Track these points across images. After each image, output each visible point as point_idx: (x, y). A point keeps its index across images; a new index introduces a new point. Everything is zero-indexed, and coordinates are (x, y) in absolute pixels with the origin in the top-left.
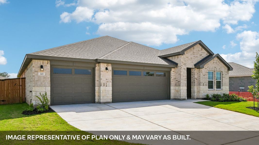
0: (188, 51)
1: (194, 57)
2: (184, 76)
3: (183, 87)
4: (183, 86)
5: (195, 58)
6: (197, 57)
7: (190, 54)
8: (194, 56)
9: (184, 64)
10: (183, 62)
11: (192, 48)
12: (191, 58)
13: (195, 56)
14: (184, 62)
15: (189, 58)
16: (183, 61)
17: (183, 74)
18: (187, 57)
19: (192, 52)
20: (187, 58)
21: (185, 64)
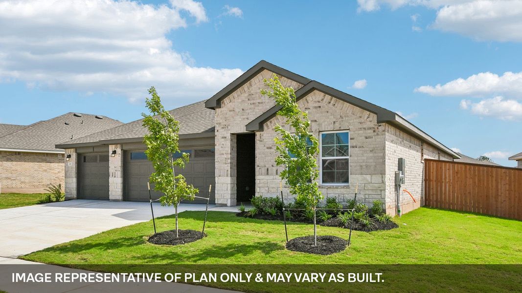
0: (235, 94)
1: (252, 106)
2: (223, 154)
3: (220, 178)
4: (220, 176)
5: (256, 108)
6: (262, 103)
7: (240, 100)
8: (252, 102)
9: (223, 128)
10: (220, 123)
11: (245, 86)
12: (243, 110)
13: (254, 102)
14: (222, 124)
15: (237, 110)
16: (221, 121)
17: (221, 149)
18: (230, 111)
19: (246, 95)
20: (232, 113)
21: (225, 127)
